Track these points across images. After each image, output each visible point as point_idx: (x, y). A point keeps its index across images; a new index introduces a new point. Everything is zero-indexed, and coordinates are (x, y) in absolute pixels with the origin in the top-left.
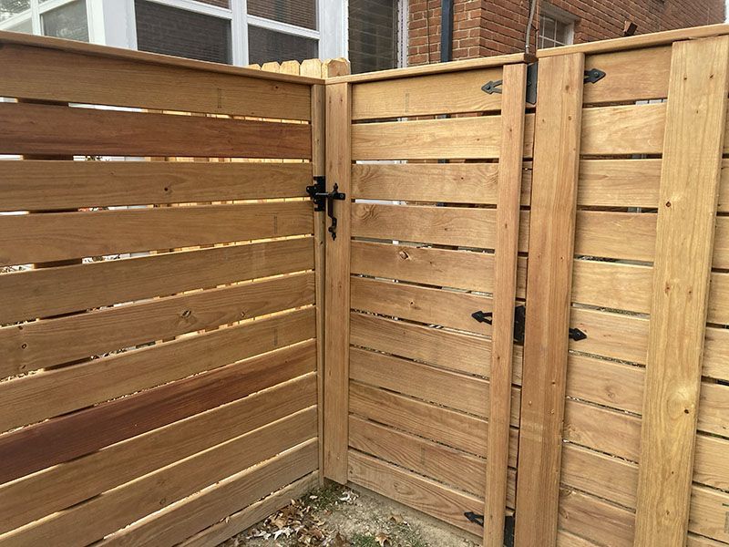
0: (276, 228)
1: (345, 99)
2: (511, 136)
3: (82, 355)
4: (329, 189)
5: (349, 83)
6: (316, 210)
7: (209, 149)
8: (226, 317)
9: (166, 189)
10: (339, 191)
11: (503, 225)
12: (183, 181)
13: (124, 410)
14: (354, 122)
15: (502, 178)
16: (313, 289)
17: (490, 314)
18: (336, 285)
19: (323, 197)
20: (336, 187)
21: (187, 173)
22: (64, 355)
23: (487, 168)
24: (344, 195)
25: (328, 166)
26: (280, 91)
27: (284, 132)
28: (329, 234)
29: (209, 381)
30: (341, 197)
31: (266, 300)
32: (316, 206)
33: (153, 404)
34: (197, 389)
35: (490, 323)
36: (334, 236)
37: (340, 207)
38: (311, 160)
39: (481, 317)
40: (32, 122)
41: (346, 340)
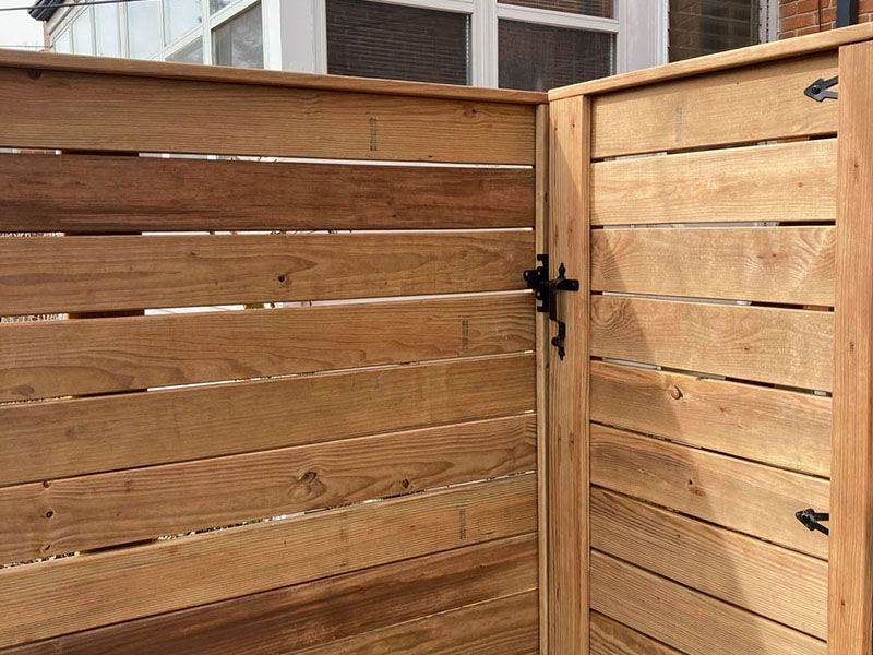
0: (465, 341)
1: (579, 123)
2: (856, 177)
3: (136, 535)
4: (554, 274)
5: (585, 95)
6: (540, 309)
7: (352, 218)
8: (378, 486)
9: (281, 279)
10: (567, 276)
11: (847, 345)
12: (310, 265)
13: (197, 627)
14: (594, 160)
15: (842, 255)
16: (533, 443)
17: (825, 517)
18: (565, 439)
19: (547, 288)
20: (562, 270)
21: (315, 253)
22: (109, 534)
23: (817, 236)
24: (577, 282)
25: (551, 235)
26: (480, 117)
27: (485, 185)
28: (554, 350)
29: (341, 589)
30: (573, 286)
31: (446, 459)
32: (540, 303)
33: (244, 621)
34: (320, 601)
35: (826, 531)
36: (562, 353)
37: (572, 303)
38: (534, 228)
39: (812, 520)
40: (78, 183)
41: (583, 539)
